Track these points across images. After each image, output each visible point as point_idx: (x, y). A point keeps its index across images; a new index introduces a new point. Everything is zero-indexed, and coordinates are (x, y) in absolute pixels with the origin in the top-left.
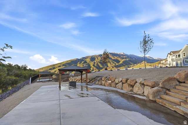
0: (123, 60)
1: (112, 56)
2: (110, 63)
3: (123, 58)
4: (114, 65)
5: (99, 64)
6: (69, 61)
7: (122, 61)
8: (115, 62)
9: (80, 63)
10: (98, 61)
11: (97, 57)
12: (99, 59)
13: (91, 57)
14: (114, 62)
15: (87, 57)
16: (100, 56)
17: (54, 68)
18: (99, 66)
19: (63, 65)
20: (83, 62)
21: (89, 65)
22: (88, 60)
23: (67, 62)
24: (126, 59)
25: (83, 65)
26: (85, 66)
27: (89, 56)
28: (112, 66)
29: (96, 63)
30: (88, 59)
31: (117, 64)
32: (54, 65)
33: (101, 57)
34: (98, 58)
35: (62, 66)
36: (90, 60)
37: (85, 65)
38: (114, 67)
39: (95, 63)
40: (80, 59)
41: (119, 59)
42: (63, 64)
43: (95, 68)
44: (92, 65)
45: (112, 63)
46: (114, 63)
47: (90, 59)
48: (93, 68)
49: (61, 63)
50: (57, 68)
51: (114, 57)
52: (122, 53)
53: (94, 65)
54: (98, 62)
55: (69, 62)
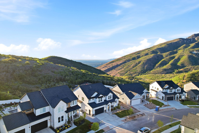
6: (164, 43)
9: (185, 47)
17: (139, 57)
19: (153, 52)
20: (192, 45)
23: (160, 47)
25: (191, 52)
26: (196, 54)
32: (139, 52)
35: (151, 54)
37: (196, 51)
40: (186, 39)
42: (152, 50)
49: (150, 48)
50: (142, 56)
55: (163, 46)
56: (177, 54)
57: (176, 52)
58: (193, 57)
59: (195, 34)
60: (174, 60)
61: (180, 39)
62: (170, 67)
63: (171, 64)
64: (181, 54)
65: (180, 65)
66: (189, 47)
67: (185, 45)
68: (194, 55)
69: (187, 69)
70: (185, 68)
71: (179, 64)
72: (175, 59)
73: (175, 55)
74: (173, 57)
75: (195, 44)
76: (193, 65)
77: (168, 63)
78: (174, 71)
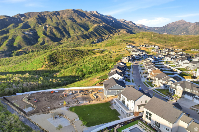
0: (95, 25)
1: (77, 16)
2: (74, 30)
3: (94, 22)
4: (80, 33)
5: (54, 30)
7: (93, 27)
8: (82, 29)
9: (15, 27)
10: (52, 24)
11: (49, 16)
12: (54, 21)
13: (38, 16)
14: (80, 27)
15: (30, 15)
16: (56, 15)
18: (54, 35)
20: (21, 25)
21: (34, 32)
22: (32, 21)
24: (99, 25)
25: (23, 33)
26: (28, 35)
27: (33, 13)
28: (77, 36)
29: (48, 29)
30: (32, 18)
31: (85, 33)
33: (58, 16)
34: (51, 19)
36: (35, 21)
37: (27, 31)
38: (80, 38)
39: (46, 28)
40: (12, 18)
41: (89, 23)
43: (47, 39)
44: (40, 33)
45: (76, 31)
46: (80, 29)
47: (37, 19)
48: (43, 38)
51: (81, 18)
52: (95, 13)
53: (45, 33)
54: (53, 26)
56: (9, 34)
57: (8, 32)
58: (27, 37)
59: (19, 14)
60: (8, 40)
61: (6, 16)
62: (7, 49)
63: (7, 45)
64: (15, 34)
65: (17, 46)
66: (19, 27)
67: (13, 24)
68: (27, 36)
69: (25, 49)
70: (23, 48)
71: (15, 44)
72: (10, 40)
73: (7, 35)
74: (7, 38)
75: (23, 24)
76: (28, 45)
77: (2, 44)
78: (13, 53)
